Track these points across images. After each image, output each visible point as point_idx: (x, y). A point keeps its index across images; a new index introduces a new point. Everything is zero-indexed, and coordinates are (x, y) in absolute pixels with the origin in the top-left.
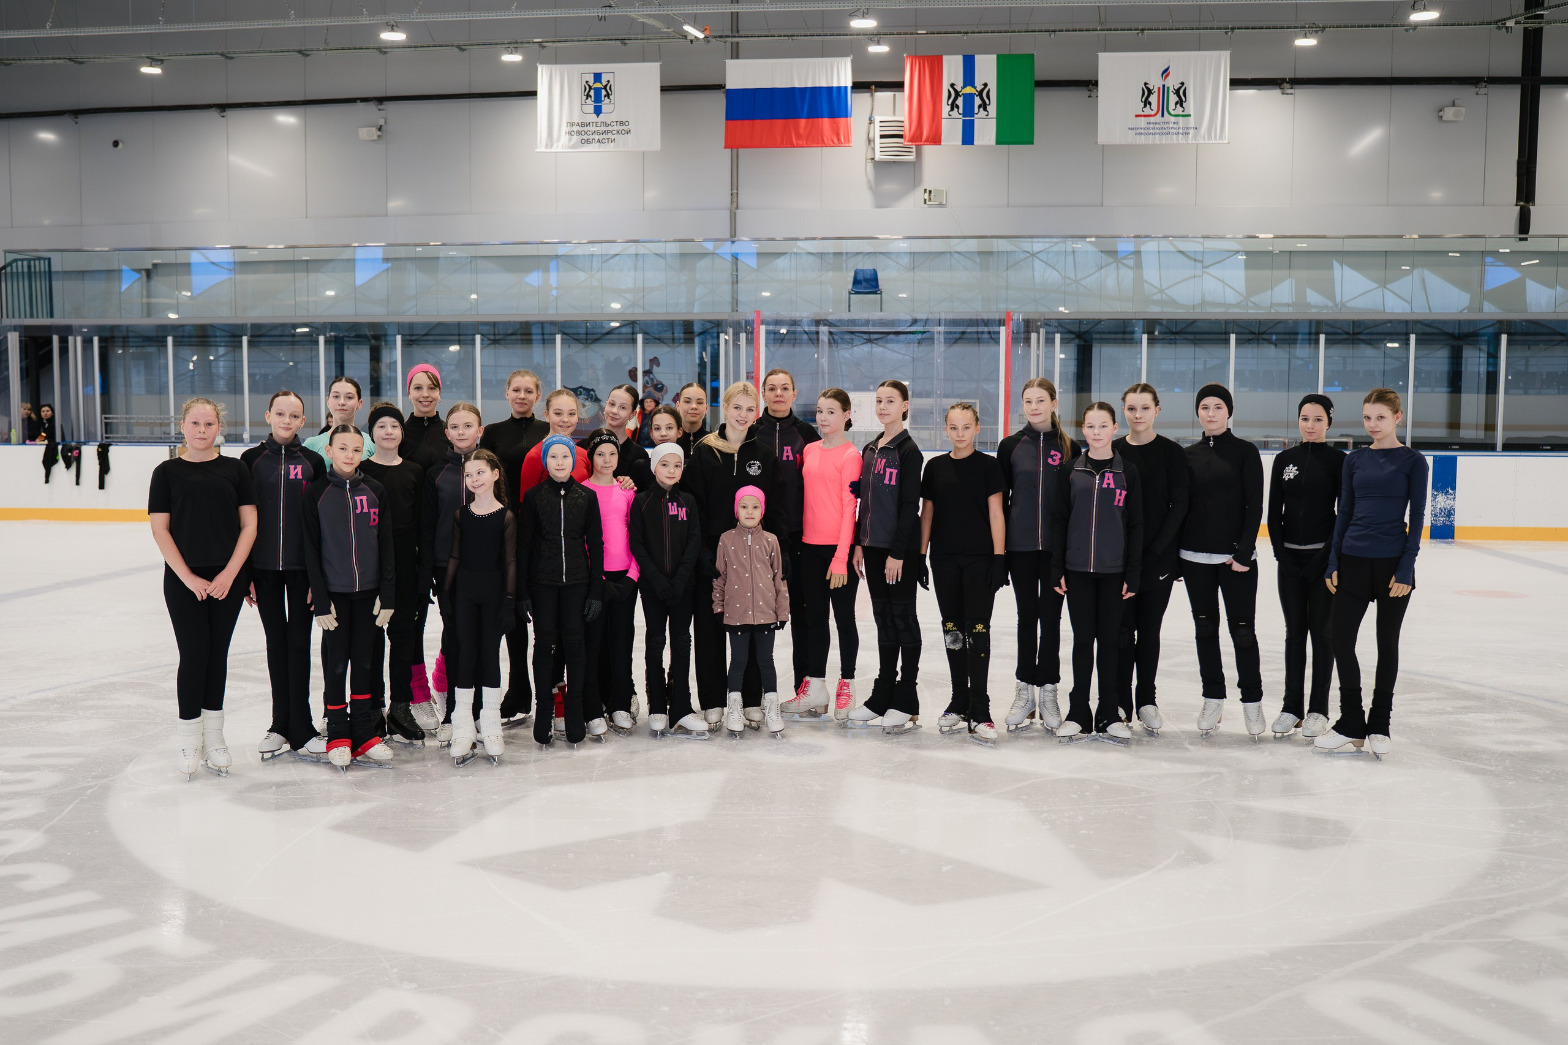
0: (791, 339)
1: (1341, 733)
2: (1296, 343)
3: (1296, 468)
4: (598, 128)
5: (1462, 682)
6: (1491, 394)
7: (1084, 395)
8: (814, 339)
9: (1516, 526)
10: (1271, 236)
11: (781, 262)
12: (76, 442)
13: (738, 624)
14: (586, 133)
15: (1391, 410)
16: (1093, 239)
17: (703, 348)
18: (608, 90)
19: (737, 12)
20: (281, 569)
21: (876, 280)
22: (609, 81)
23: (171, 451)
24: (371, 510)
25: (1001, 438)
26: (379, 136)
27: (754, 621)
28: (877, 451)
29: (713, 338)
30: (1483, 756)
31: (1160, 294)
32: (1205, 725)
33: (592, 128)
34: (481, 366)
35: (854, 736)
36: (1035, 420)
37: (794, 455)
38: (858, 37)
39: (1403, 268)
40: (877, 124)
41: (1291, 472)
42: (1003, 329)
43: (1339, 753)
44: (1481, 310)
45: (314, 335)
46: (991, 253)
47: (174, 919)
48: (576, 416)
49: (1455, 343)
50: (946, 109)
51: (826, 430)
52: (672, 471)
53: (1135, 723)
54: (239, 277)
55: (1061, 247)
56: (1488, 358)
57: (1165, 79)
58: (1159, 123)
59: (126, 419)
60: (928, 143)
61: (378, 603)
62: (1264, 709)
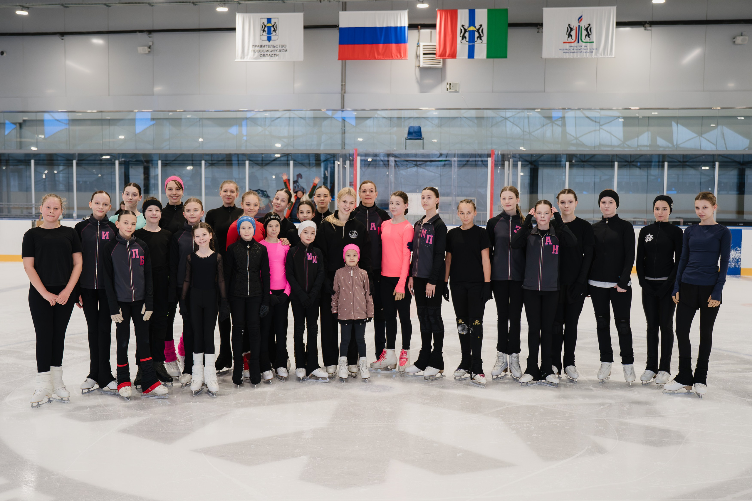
0: (374, 164)
1: (679, 382)
2: (651, 167)
3: (652, 236)
4: (269, 49)
5: (747, 355)
7: (534, 195)
8: (386, 164)
10: (638, 108)
11: (368, 122)
13: (346, 319)
14: (263, 51)
15: (711, 203)
16: (539, 110)
17: (326, 169)
18: (275, 28)
20: (96, 289)
21: (420, 132)
22: (275, 23)
23: (33, 224)
24: (140, 256)
25: (488, 218)
26: (149, 52)
27: (354, 318)
28: (422, 226)
29: (331, 163)
31: (576, 140)
32: (601, 377)
33: (266, 48)
34: (204, 178)
35: (409, 381)
36: (507, 209)
37: (377, 228)
39: (711, 126)
40: (422, 47)
41: (649, 238)
42: (489, 160)
43: (678, 393)
45: (113, 160)
46: (483, 118)
47: (32, 483)
48: (258, 206)
49: (741, 167)
50: (459, 39)
51: (394, 213)
52: (310, 236)
53: (563, 375)
54: (72, 128)
55: (521, 114)
57: (580, 22)
58: (576, 47)
59: (7, 205)
60: (449, 58)
61: (144, 307)
62: (635, 368)
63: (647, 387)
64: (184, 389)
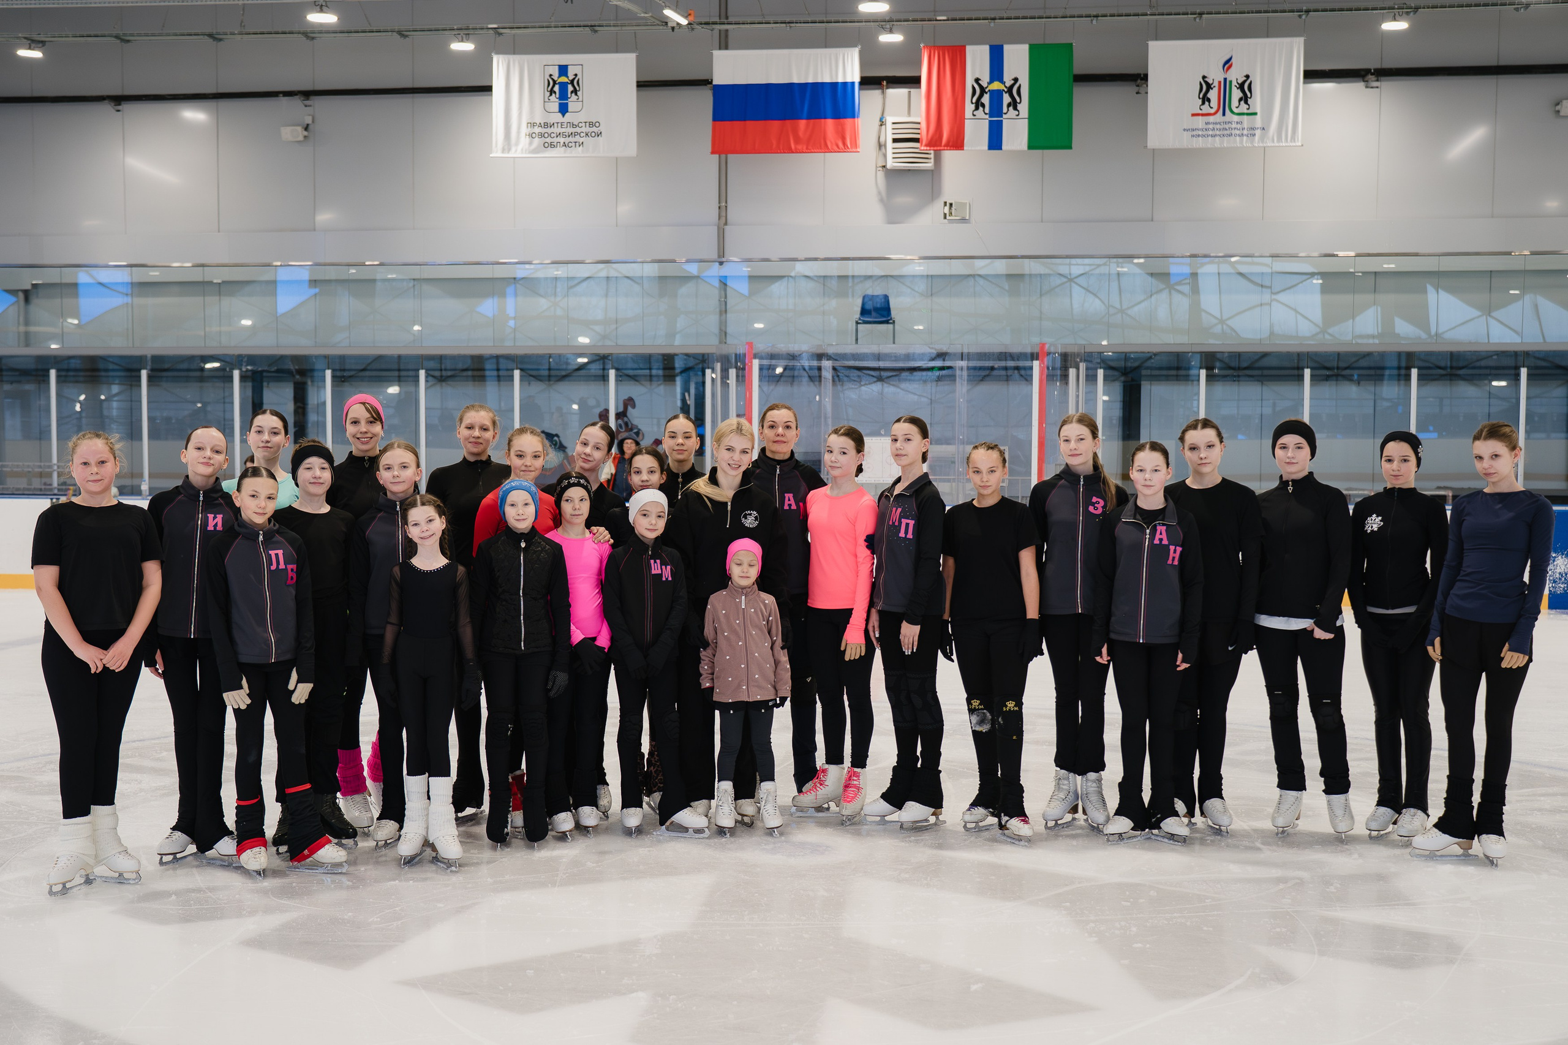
0: (791, 375)
1: (1445, 832)
2: (1382, 380)
3: (1380, 518)
4: (563, 130)
7: (1132, 438)
8: (816, 376)
10: (1352, 254)
11: (777, 288)
13: (730, 701)
14: (549, 135)
15: (1507, 446)
16: (1142, 260)
17: (686, 389)
18: (575, 85)
20: (192, 637)
21: (887, 305)
22: (576, 75)
24: (288, 566)
26: (305, 137)
27: (749, 697)
28: (892, 499)
29: (697, 376)
31: (1220, 325)
32: (1281, 822)
33: (557, 130)
34: (426, 408)
35: (869, 834)
36: (1074, 462)
37: (797, 504)
38: (867, 23)
39: (1511, 292)
40: (889, 126)
41: (1374, 524)
42: (1036, 364)
43: (1442, 856)
45: (227, 370)
46: (1021, 276)
48: (542, 458)
50: (969, 107)
52: (654, 522)
53: (1198, 818)
54: (139, 301)
55: (1104, 268)
57: (1227, 71)
58: (1220, 123)
60: (948, 148)
61: (294, 676)
62: (1353, 805)
63: (1380, 844)
64: (381, 853)
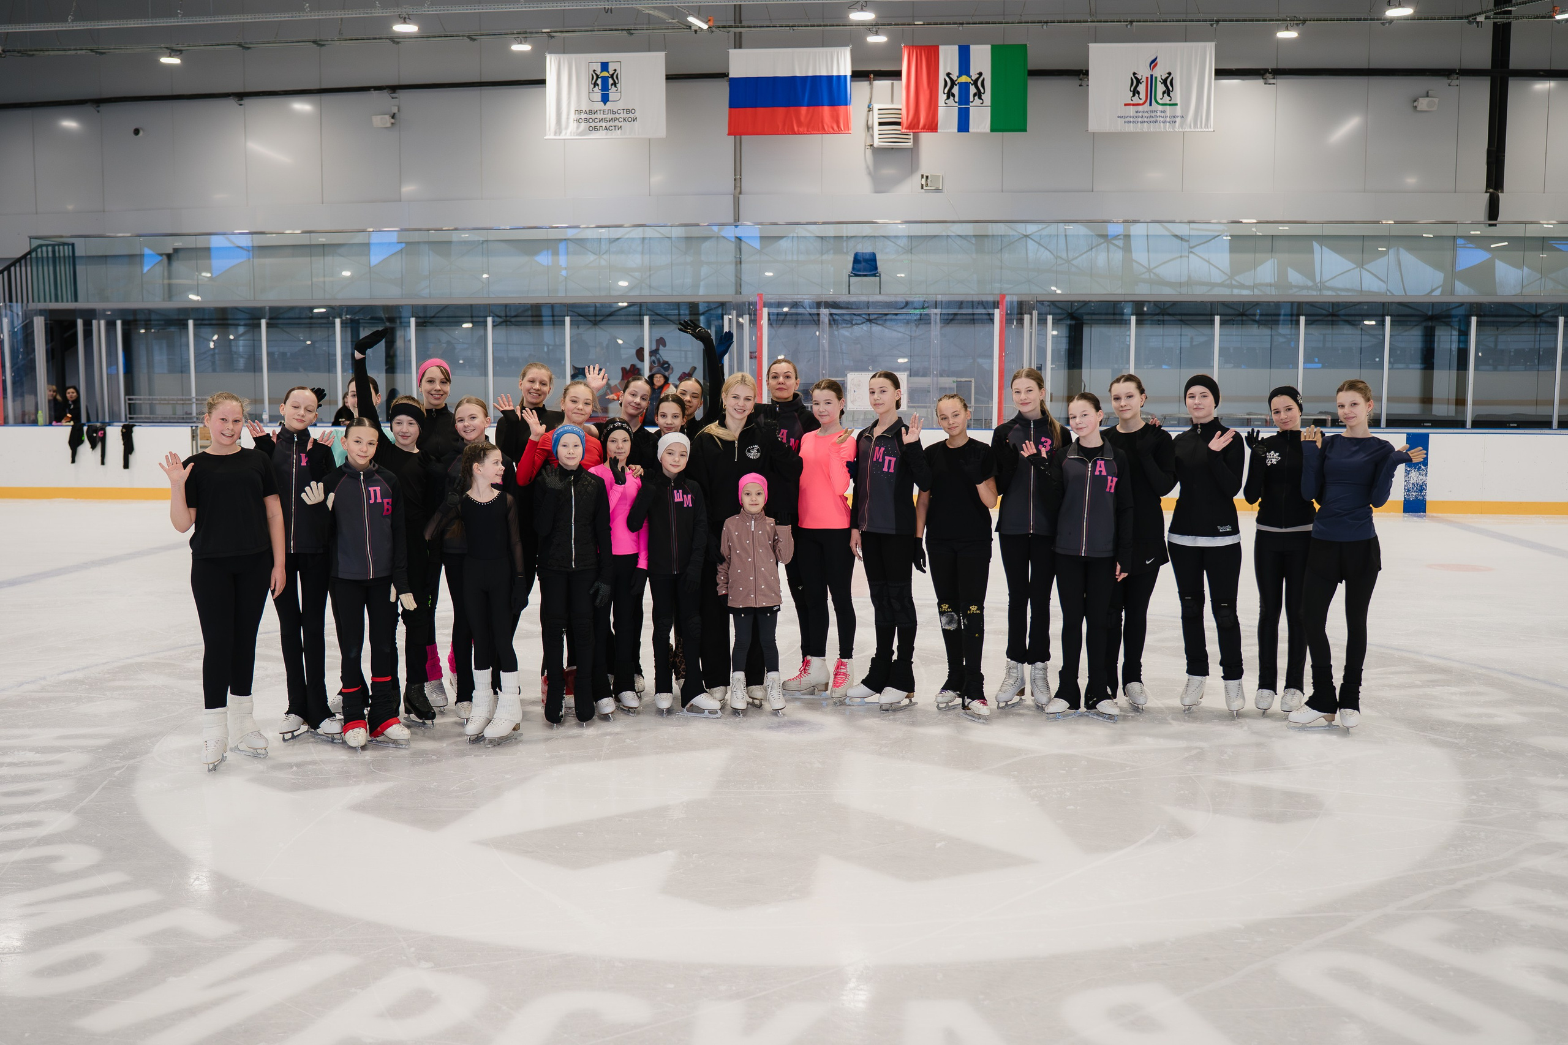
0: (795, 319)
1: (1313, 708)
2: (1278, 324)
3: (1277, 454)
4: (605, 116)
5: (1431, 656)
6: (1461, 370)
7: (1076, 371)
8: (815, 320)
9: (1484, 500)
10: (1254, 221)
11: (782, 245)
12: (101, 423)
13: (741, 607)
14: (594, 120)
15: (1364, 397)
18: (615, 79)
19: (740, 5)
20: (292, 552)
21: (875, 260)
22: (615, 70)
23: (194, 438)
24: (384, 500)
26: (392, 124)
27: (756, 604)
28: (873, 439)
29: (717, 318)
30: (1449, 729)
31: (1148, 273)
32: (1187, 701)
33: (599, 116)
34: (493, 344)
36: (1025, 409)
38: (857, 27)
39: (1380, 249)
40: (876, 112)
41: (1273, 458)
42: (997, 312)
44: (1452, 293)
45: (331, 318)
46: (986, 236)
48: (591, 404)
49: (1428, 324)
50: (942, 97)
51: (825, 420)
52: (677, 459)
54: (257, 261)
55: (1053, 230)
56: (1459, 335)
57: (1153, 69)
58: (1147, 112)
59: (149, 399)
60: (925, 131)
62: (1243, 688)
